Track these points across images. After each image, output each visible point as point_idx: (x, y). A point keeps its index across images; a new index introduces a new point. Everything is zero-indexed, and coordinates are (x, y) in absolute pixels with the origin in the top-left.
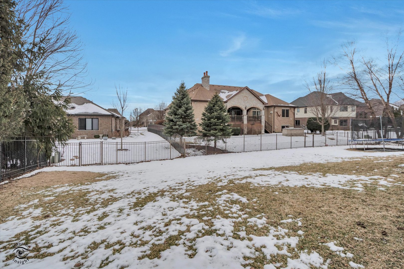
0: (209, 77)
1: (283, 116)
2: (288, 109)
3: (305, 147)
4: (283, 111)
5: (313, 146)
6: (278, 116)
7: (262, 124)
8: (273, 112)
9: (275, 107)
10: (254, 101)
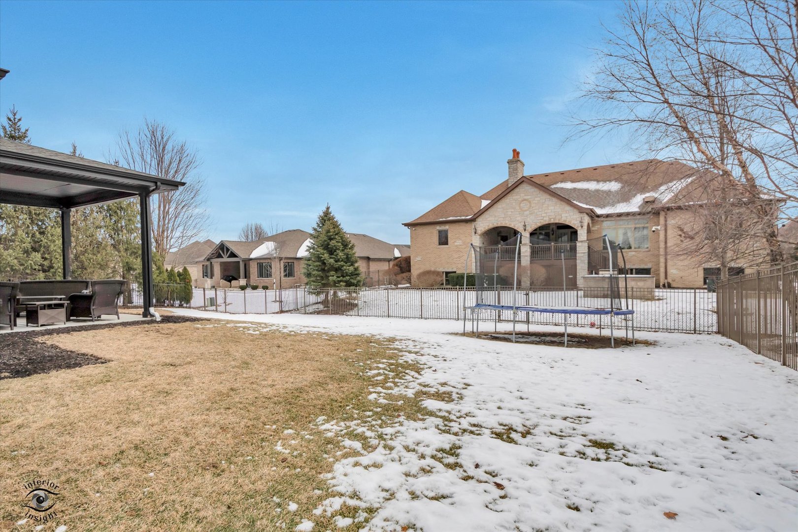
6: (684, 239)
7: (577, 264)
8: (663, 226)
9: (666, 213)
10: (550, 208)
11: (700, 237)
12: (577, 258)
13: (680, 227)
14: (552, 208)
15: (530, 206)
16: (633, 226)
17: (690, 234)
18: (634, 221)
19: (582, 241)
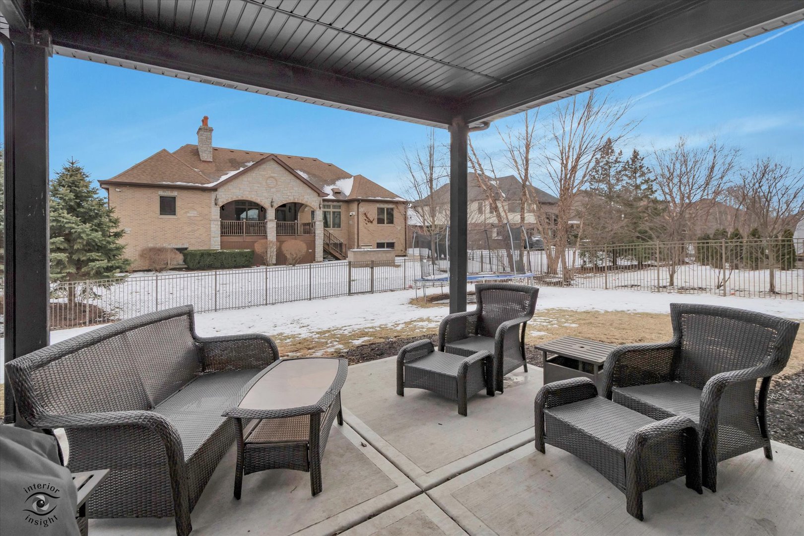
0: (211, 130)
1: (381, 221)
2: (391, 206)
3: (350, 293)
4: (381, 211)
5: (372, 292)
6: (367, 223)
7: (316, 240)
8: (357, 212)
9: (360, 203)
10: (294, 189)
11: (375, 222)
12: (316, 235)
13: (365, 214)
14: (297, 189)
15: (277, 184)
16: (331, 210)
17: (371, 219)
18: (333, 206)
19: (320, 221)
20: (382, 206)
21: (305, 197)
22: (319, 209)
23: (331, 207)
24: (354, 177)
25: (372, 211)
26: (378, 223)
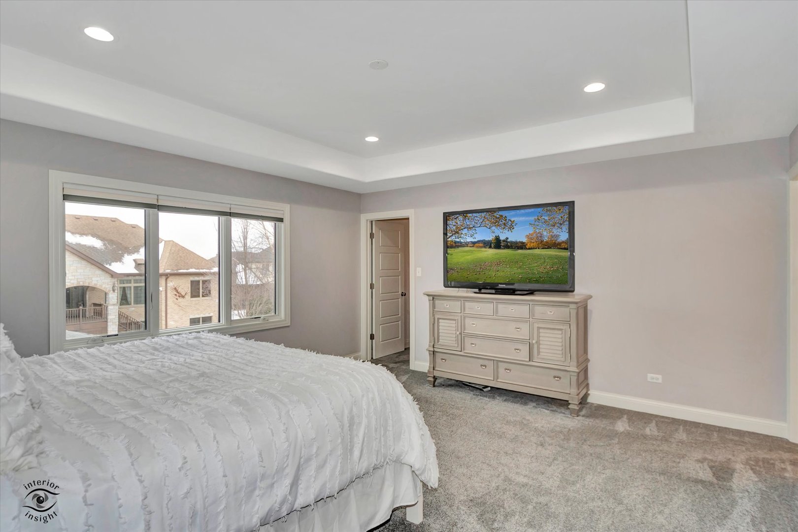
1: (195, 294)
2: (207, 278)
4: (195, 284)
6: (178, 298)
7: (109, 326)
8: (164, 287)
9: (168, 278)
10: (78, 271)
11: (188, 297)
12: (109, 320)
13: (175, 289)
14: (81, 271)
16: (133, 285)
17: (182, 293)
18: (134, 280)
19: (114, 305)
20: (196, 278)
21: (93, 279)
22: (112, 292)
23: (132, 281)
24: (165, 241)
25: (185, 285)
26: (191, 297)
